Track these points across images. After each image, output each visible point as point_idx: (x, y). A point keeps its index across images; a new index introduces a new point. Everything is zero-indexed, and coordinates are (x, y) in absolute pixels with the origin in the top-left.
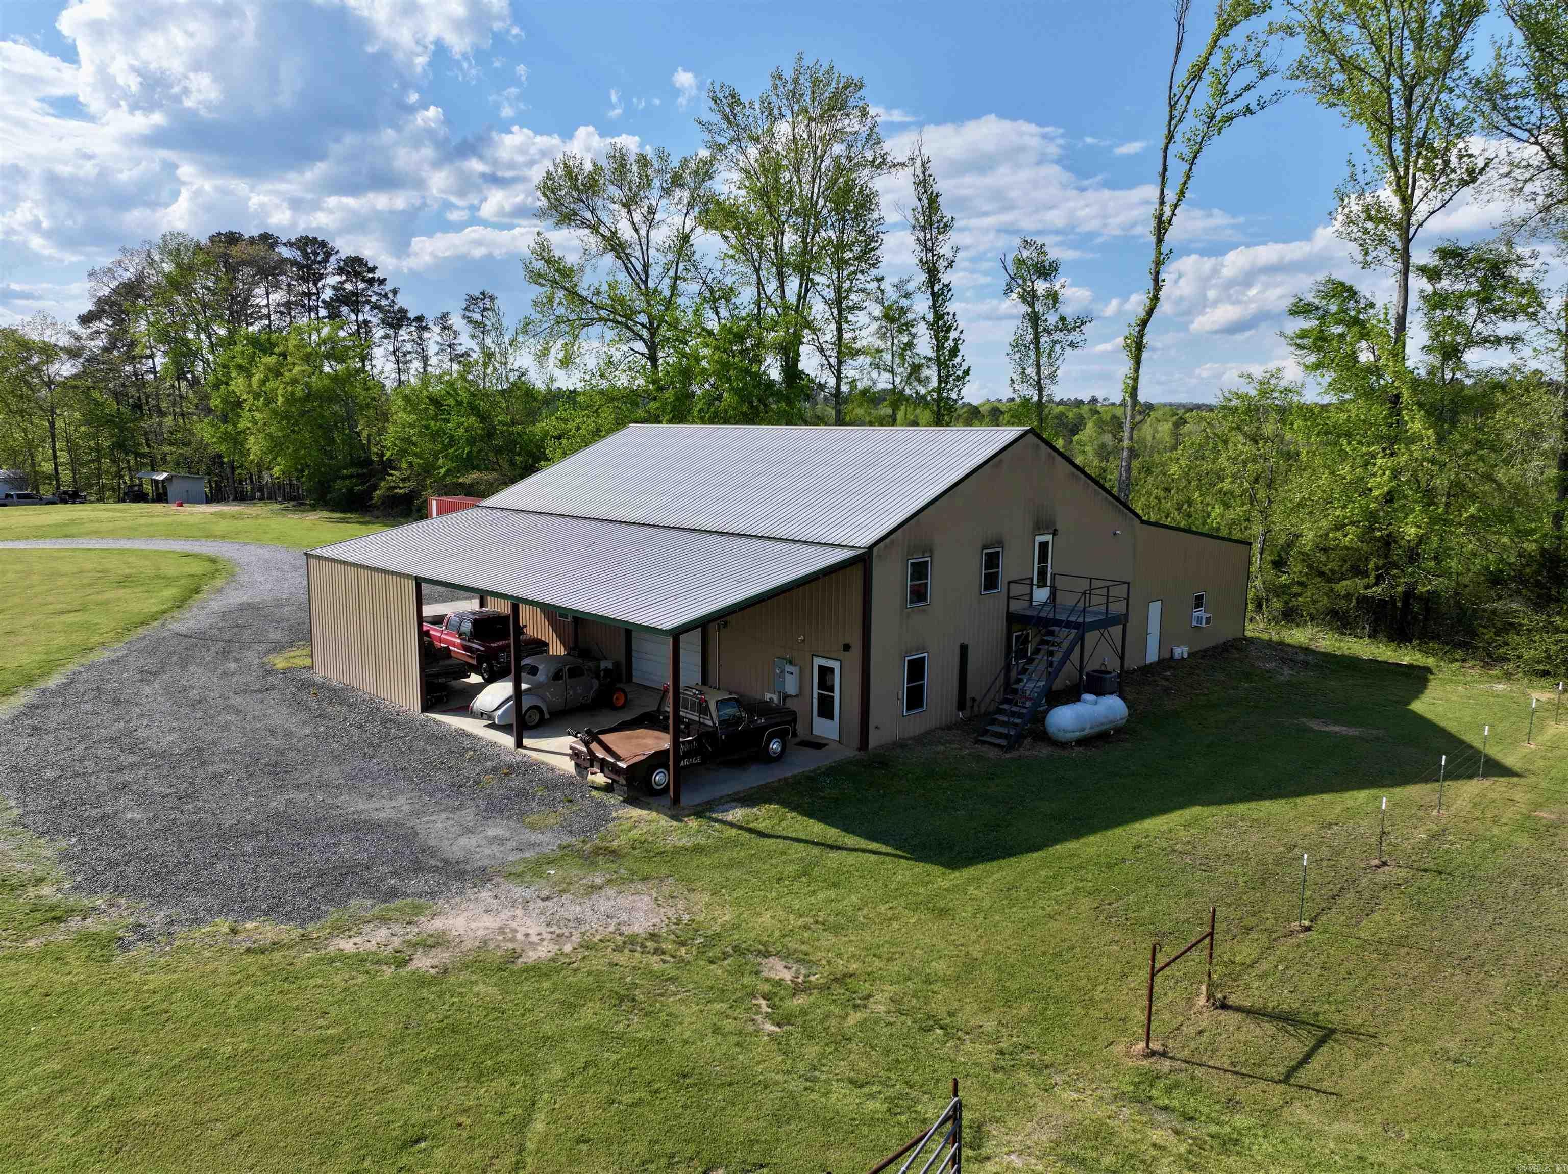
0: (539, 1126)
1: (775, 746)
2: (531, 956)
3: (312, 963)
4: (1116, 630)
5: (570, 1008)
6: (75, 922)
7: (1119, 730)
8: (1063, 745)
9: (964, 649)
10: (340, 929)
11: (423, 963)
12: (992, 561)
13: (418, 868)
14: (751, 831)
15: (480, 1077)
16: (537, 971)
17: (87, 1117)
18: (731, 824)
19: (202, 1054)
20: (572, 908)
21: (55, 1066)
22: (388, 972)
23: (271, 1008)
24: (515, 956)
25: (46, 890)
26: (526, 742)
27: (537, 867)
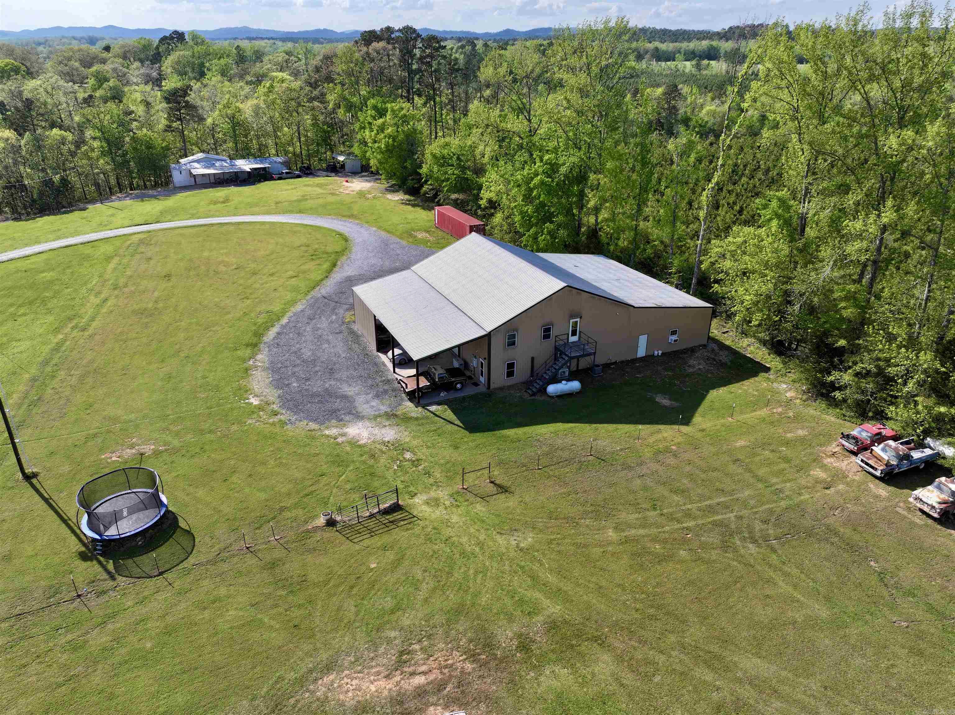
0: (343, 477)
1: (459, 386)
2: (360, 443)
3: (320, 435)
4: (592, 357)
5: (362, 455)
6: (279, 417)
7: (577, 393)
8: (552, 397)
9: (533, 359)
10: (327, 428)
11: (340, 440)
12: (547, 330)
13: (350, 413)
14: (434, 414)
15: (339, 466)
16: (360, 446)
17: (276, 460)
18: (430, 411)
19: (295, 452)
20: (376, 431)
21: (272, 449)
22: (332, 440)
23: (309, 445)
24: (358, 441)
25: (275, 406)
26: (397, 370)
27: (376, 417)
